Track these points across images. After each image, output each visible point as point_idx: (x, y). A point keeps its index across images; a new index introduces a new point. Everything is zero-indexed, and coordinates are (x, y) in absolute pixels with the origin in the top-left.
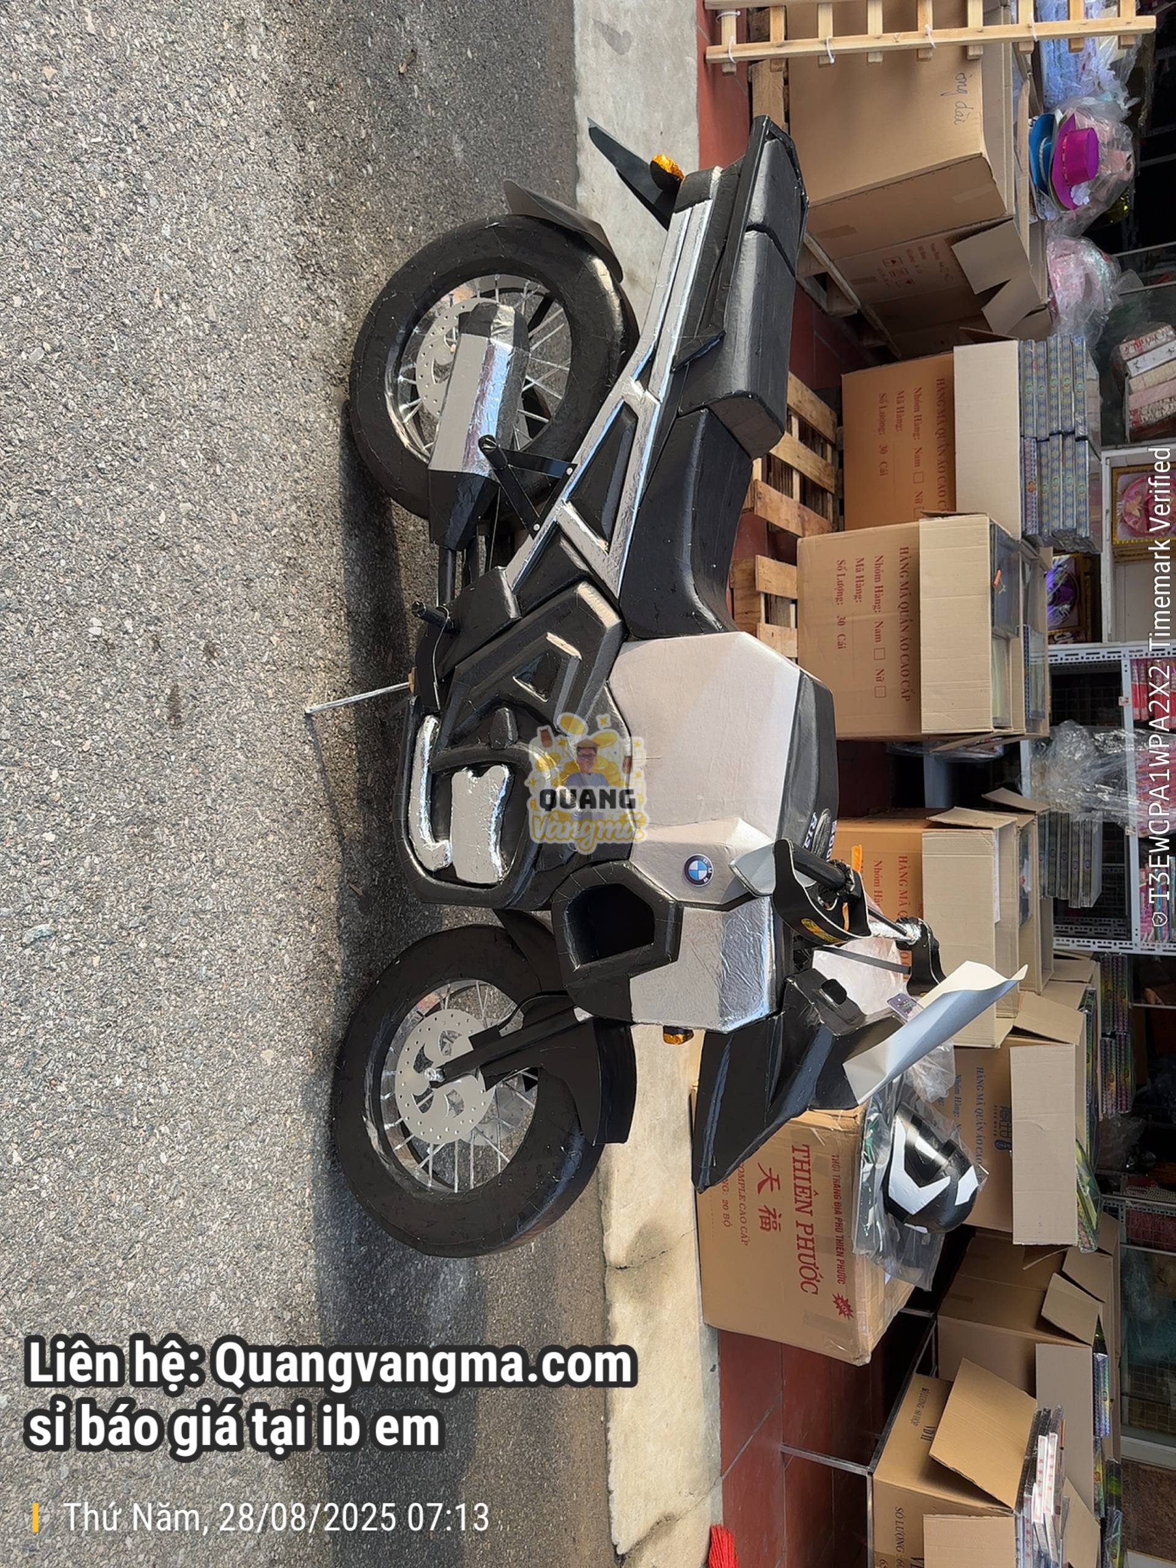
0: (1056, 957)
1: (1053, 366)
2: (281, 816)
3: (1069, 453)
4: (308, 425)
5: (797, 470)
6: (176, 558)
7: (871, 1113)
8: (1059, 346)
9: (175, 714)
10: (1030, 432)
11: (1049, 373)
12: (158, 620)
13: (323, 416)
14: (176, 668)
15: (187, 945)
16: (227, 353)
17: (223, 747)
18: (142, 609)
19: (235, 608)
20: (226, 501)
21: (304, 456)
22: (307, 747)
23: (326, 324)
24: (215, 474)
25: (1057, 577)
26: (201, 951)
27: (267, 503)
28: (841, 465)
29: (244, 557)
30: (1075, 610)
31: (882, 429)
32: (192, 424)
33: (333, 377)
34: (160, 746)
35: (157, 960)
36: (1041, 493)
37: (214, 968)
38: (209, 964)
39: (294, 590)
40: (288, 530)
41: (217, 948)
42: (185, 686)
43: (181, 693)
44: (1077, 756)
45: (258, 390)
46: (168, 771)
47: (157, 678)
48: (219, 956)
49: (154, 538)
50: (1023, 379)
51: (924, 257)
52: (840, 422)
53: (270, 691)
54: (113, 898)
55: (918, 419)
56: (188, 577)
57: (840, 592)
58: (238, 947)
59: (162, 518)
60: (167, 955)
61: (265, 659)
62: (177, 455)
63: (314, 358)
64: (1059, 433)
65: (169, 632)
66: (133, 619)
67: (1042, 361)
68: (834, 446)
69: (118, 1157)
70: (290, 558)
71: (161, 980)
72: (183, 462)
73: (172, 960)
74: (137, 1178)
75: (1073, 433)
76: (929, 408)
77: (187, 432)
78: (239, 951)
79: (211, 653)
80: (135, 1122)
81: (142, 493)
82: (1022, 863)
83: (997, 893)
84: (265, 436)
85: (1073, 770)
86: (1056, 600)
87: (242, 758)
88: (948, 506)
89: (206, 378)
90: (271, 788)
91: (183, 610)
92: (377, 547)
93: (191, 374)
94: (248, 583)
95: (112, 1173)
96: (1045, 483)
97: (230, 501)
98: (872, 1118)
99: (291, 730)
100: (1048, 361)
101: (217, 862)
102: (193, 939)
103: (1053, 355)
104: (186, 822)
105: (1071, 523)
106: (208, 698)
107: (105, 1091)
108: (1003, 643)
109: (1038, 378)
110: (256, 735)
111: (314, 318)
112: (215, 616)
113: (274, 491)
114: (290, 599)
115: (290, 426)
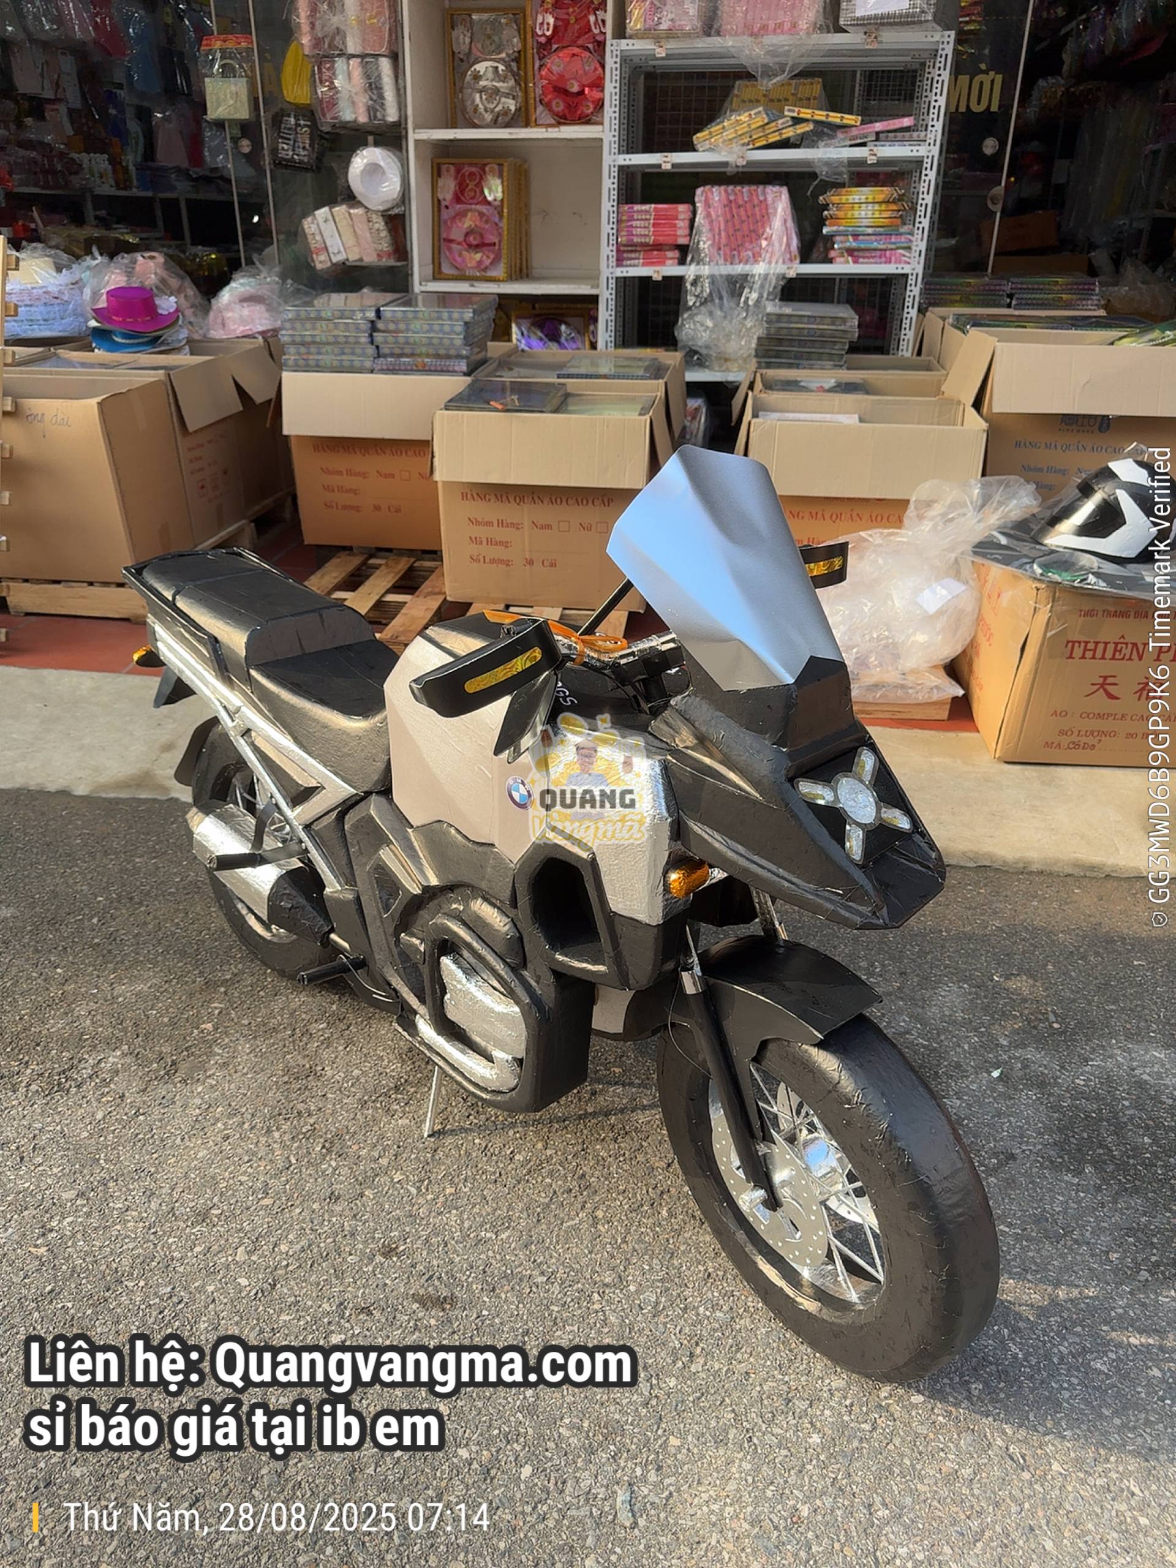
0: (919, 353)
1: (308, 339)
2: (580, 1199)
3: (392, 326)
4: (204, 1106)
5: (383, 596)
6: (287, 1273)
7: (1033, 572)
8: (290, 332)
9: (440, 1302)
10: (368, 364)
11: (314, 343)
12: (341, 1304)
13: (200, 1089)
14: (395, 1293)
15: (687, 1330)
16: (111, 1184)
17: (490, 1253)
18: (326, 1320)
19: (355, 1216)
20: (248, 1209)
21: (231, 1116)
22: (517, 1157)
23: (117, 1072)
24: (219, 1216)
25: (533, 337)
26: (698, 1314)
27: (263, 1163)
28: (390, 550)
29: (307, 1198)
30: (568, 319)
31: (357, 509)
32: (165, 1233)
33: (167, 1073)
34: (468, 1325)
35: (693, 1369)
36: (428, 356)
37: (721, 1302)
38: (716, 1307)
39: (355, 1147)
40: (296, 1145)
41: (701, 1295)
42: (417, 1286)
43: (422, 1292)
44: (710, 323)
45: (155, 1156)
46: (497, 1321)
47: (398, 1316)
48: (709, 1295)
49: (260, 1295)
50: (318, 368)
51: (200, 458)
52: (348, 549)
53: (448, 1191)
54: (612, 1408)
55: (350, 473)
56: (309, 1263)
57: (501, 561)
58: (706, 1270)
59: (244, 1282)
60: (692, 1355)
61: (414, 1191)
62: (189, 1254)
63: (144, 1091)
64: (371, 336)
65: (357, 1294)
66: (332, 1332)
67: (303, 350)
68: (371, 556)
69: (902, 1455)
70: (324, 1147)
71: (716, 1367)
72: (198, 1249)
73: (699, 1350)
74: (932, 1436)
75: (372, 322)
76: (339, 461)
77: (170, 1241)
78: (710, 1270)
79: (392, 1250)
80: (867, 1427)
81: (214, 1300)
82: (805, 389)
83: (828, 417)
84: (200, 1155)
85: (724, 329)
87: (507, 1234)
88: (423, 447)
89: (127, 1210)
90: (548, 1205)
91: (339, 1274)
92: (341, 1048)
93: (118, 1227)
94: (334, 1198)
95: (918, 1467)
96: (418, 351)
97: (249, 1203)
98: (1039, 571)
99: (495, 1173)
100: (303, 344)
101: (608, 1280)
102: (682, 1322)
103: (298, 339)
104: (556, 1309)
105: (459, 328)
106: (435, 1263)
107: (822, 1457)
108: (570, 400)
109: (319, 353)
110: (488, 1214)
111: (108, 1085)
112: (356, 1239)
113: (254, 1154)
114: (363, 1152)
115: (199, 1127)
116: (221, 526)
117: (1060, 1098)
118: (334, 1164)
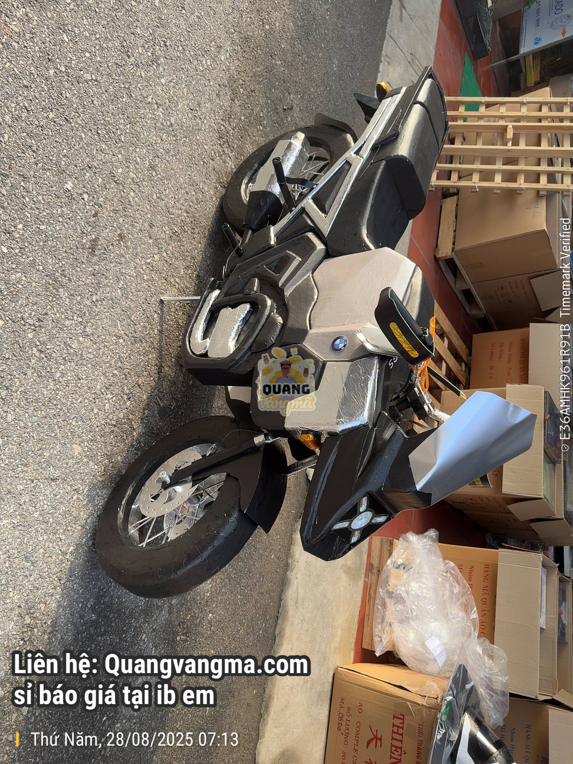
2: (130, 335)
4: (203, 191)
5: (445, 361)
6: (120, 190)
7: (448, 695)
9: (93, 248)
12: (101, 206)
13: (212, 192)
14: (101, 231)
16: (174, 138)
17: (112, 281)
18: (95, 196)
19: (141, 230)
20: (153, 187)
21: (197, 199)
22: (156, 315)
23: (224, 162)
24: (151, 174)
26: (61, 364)
27: (173, 202)
28: (469, 374)
29: (153, 214)
31: (491, 358)
32: (148, 149)
33: (221, 182)
34: (79, 256)
35: (34, 349)
37: (64, 379)
38: (63, 375)
40: (179, 220)
41: (70, 370)
42: (102, 242)
43: (100, 243)
45: (184, 161)
46: (79, 269)
47: (91, 228)
49: (113, 175)
51: (517, 287)
52: (470, 354)
53: (145, 276)
54: (24, 302)
55: (510, 355)
56: (123, 201)
58: (83, 379)
59: (120, 171)
60: (41, 351)
61: (148, 261)
62: (137, 155)
63: (214, 169)
65: (104, 214)
66: (89, 196)
68: (466, 365)
70: (176, 232)
71: (32, 361)
72: (138, 159)
73: (43, 356)
76: (516, 350)
77: (144, 150)
78: (82, 381)
79: (122, 238)
81: (114, 155)
84: (181, 179)
87: (120, 293)
88: (524, 382)
89: (161, 139)
91: (116, 211)
93: (154, 133)
94: (151, 225)
97: (155, 189)
98: (448, 699)
99: (150, 301)
101: (87, 329)
104: (79, 299)
106: (112, 255)
108: (552, 464)
110: (131, 289)
112: (130, 226)
113: (178, 201)
114: (170, 247)
115: (194, 184)
116: (482, 298)
118: (167, 232)
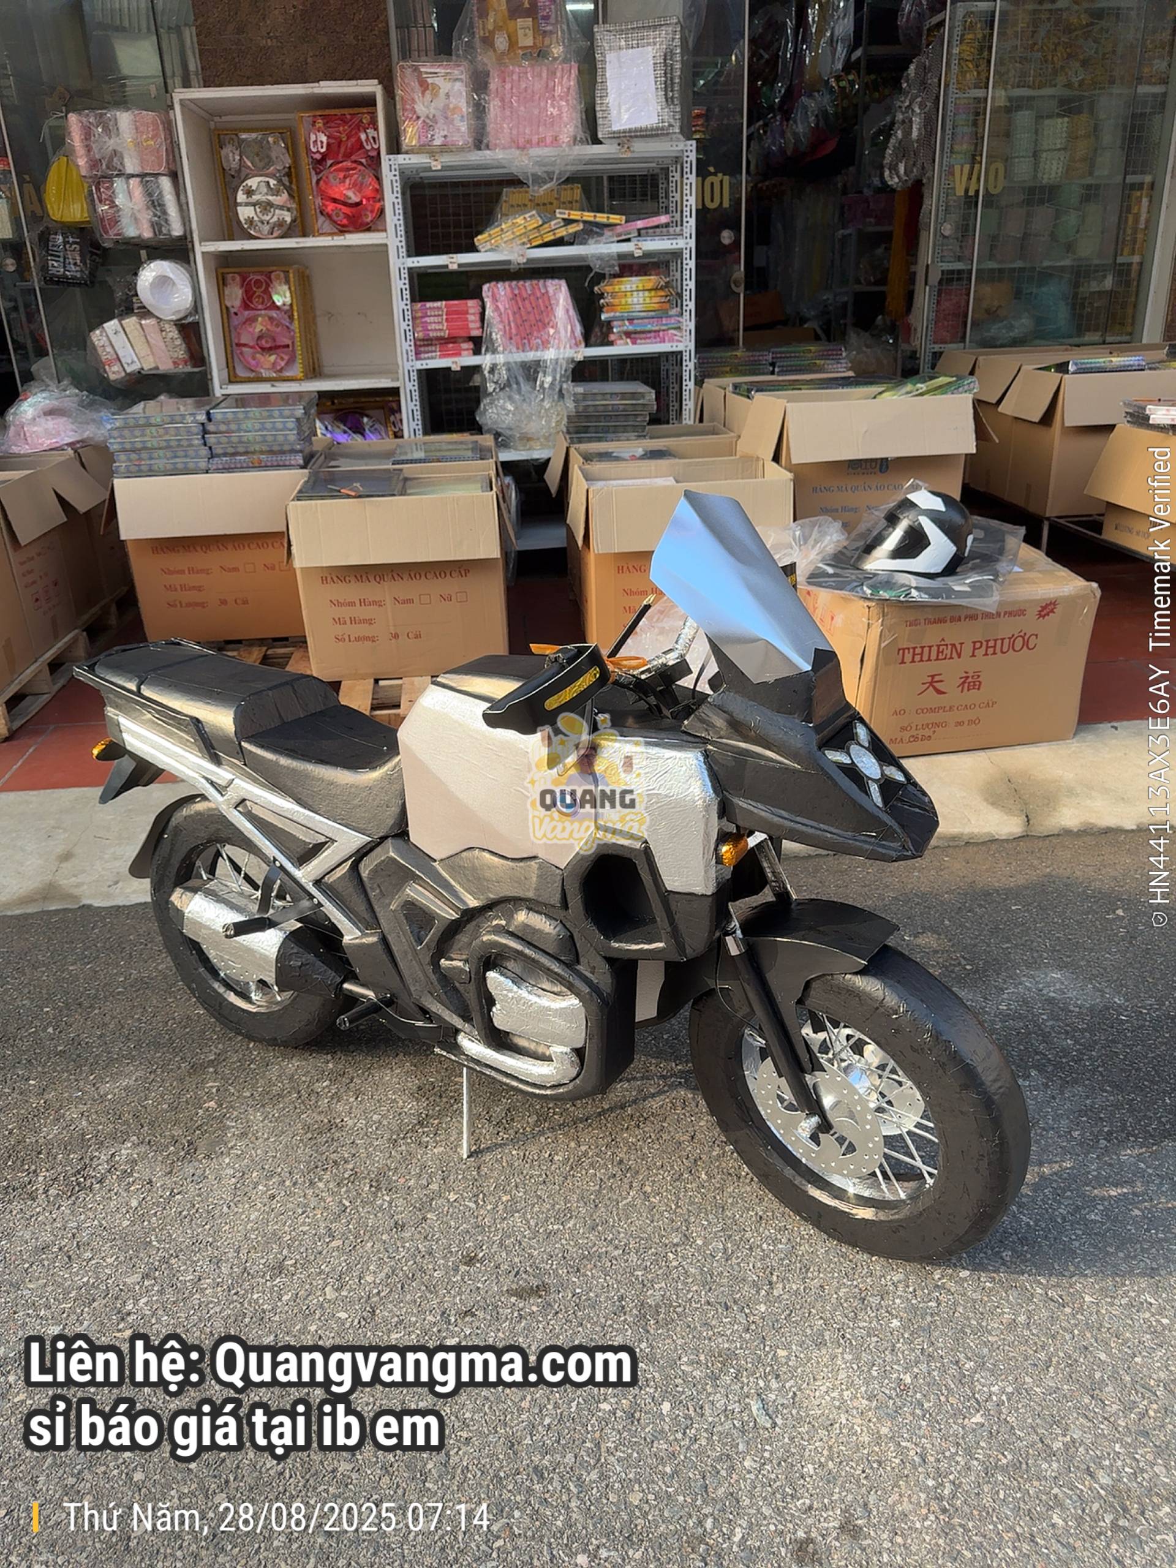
0: (701, 420)
1: (139, 445)
2: (626, 1180)
3: (223, 428)
4: (238, 1175)
6: (381, 1299)
7: (864, 593)
8: (119, 440)
9: (535, 1291)
10: (203, 464)
11: (145, 448)
12: (444, 1313)
13: (227, 1161)
14: (490, 1293)
15: (759, 1264)
16: (173, 1261)
17: (564, 1242)
18: (435, 1330)
19: (425, 1238)
20: (320, 1253)
21: (268, 1178)
22: (556, 1158)
23: (135, 1162)
24: (294, 1265)
25: (337, 430)
26: (763, 1251)
27: (318, 1212)
28: (239, 642)
29: (374, 1232)
30: (367, 412)
31: (202, 605)
32: (247, 1291)
33: (188, 1153)
34: (567, 1304)
35: (776, 1293)
36: (262, 452)
37: (779, 1237)
38: (776, 1242)
39: (402, 1180)
40: (344, 1190)
41: (760, 1235)
42: (507, 1283)
43: (514, 1286)
44: (510, 407)
45: (207, 1227)
46: (591, 1294)
47: (501, 1310)
48: (767, 1232)
49: (363, 1323)
50: (151, 473)
51: (33, 571)
53: (504, 1199)
54: (720, 1340)
55: (192, 570)
56: (399, 1286)
57: (366, 638)
58: (756, 1214)
59: (343, 1315)
60: (770, 1283)
61: (472, 1205)
62: (279, 1304)
63: (170, 1173)
64: (203, 437)
65: (457, 1302)
66: (445, 1338)
67: (134, 456)
69: (968, 1319)
70: (371, 1186)
71: (794, 1287)
72: (285, 1298)
73: (775, 1278)
74: (986, 1299)
75: (203, 424)
76: (179, 560)
77: (255, 1296)
78: (761, 1213)
79: (472, 1259)
80: (933, 1304)
82: (617, 459)
83: (647, 481)
84: (252, 1217)
85: (524, 411)
86: (359, 430)
87: (572, 1222)
88: (281, 539)
89: (200, 1280)
90: (599, 1192)
91: (432, 1289)
92: (351, 1100)
93: (197, 1296)
94: (399, 1226)
95: (984, 1324)
96: (252, 449)
97: (320, 1248)
98: (869, 592)
99: (541, 1175)
100: (134, 451)
101: (675, 1241)
102: (753, 1259)
103: (128, 446)
104: (640, 1273)
105: (291, 424)
106: (517, 1260)
107: (906, 1335)
108: (409, 483)
109: (151, 458)
110: (549, 1210)
111: (130, 1175)
112: (435, 1257)
113: (306, 1206)
114: (411, 1183)
115: (240, 1192)
117: (993, 1022)
118: (387, 1198)
